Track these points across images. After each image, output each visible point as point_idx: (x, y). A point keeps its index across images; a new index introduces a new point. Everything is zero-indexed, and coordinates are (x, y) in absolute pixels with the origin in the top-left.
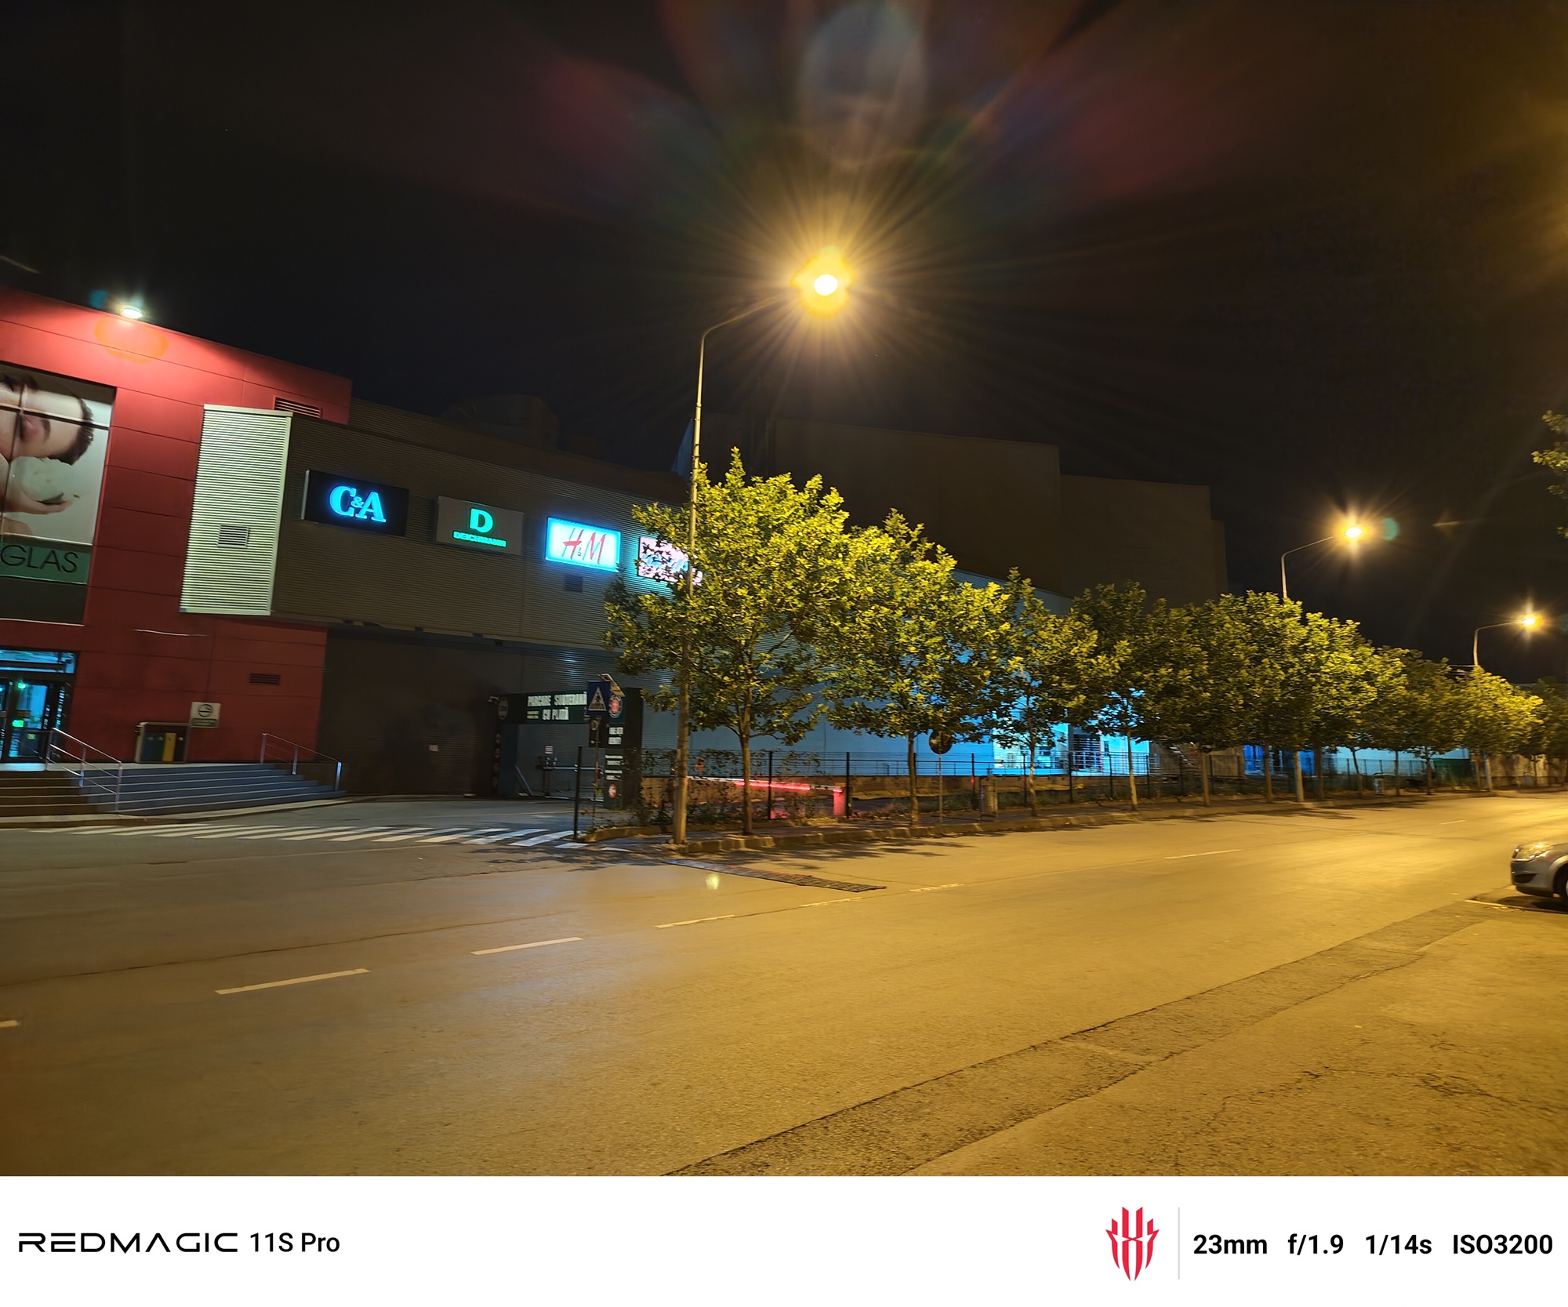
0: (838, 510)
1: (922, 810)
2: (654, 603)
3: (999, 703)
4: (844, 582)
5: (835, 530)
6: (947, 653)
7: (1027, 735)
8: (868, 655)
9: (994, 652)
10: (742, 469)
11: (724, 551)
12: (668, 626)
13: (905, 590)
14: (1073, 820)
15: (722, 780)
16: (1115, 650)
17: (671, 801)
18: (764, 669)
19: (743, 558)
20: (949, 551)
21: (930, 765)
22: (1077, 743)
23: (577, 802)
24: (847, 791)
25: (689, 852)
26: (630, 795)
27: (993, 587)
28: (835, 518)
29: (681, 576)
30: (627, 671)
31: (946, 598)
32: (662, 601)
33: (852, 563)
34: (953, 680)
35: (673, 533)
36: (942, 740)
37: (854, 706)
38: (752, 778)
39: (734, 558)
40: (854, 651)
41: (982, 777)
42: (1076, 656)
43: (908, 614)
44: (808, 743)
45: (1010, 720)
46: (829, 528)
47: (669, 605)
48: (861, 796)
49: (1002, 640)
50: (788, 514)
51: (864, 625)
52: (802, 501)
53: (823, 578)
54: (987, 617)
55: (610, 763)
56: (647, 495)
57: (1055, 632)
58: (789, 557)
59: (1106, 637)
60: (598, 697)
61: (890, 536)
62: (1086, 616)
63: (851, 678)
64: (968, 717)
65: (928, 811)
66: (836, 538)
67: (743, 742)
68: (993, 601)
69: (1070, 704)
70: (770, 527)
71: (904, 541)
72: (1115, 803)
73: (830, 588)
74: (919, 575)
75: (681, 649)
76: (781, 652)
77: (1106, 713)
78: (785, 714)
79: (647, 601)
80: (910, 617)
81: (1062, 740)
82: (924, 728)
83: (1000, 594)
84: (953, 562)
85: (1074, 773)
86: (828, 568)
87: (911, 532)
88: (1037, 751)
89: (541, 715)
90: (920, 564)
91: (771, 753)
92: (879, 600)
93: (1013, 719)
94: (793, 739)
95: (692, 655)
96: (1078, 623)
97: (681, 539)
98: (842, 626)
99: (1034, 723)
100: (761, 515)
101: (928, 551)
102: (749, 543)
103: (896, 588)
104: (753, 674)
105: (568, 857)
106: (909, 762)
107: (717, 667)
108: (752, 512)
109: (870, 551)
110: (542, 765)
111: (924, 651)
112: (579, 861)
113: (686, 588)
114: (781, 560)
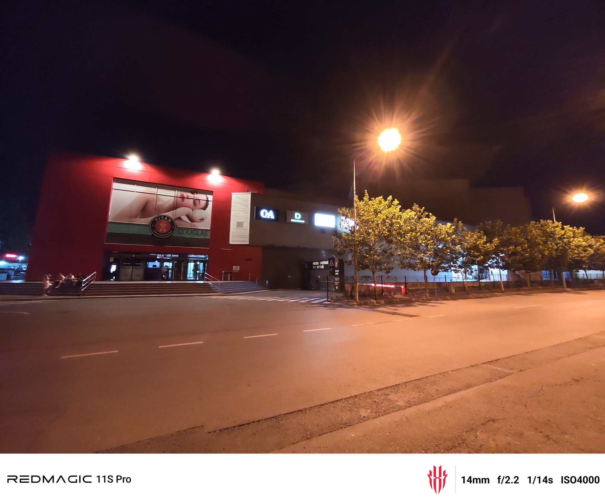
0: (398, 205)
1: (430, 293)
2: (346, 235)
3: (454, 260)
4: (401, 226)
5: (397, 211)
6: (435, 245)
7: (463, 269)
8: (410, 247)
9: (450, 244)
10: (368, 196)
11: (364, 220)
12: (350, 242)
13: (420, 227)
14: (481, 295)
15: (368, 284)
16: (493, 242)
17: (354, 290)
18: (378, 252)
19: (370, 221)
20: (433, 215)
21: (431, 279)
22: (481, 271)
23: (328, 291)
24: (406, 287)
25: (360, 305)
26: (342, 288)
27: (449, 224)
28: (397, 208)
29: (353, 228)
30: (339, 254)
31: (434, 229)
32: (348, 235)
33: (403, 220)
34: (437, 253)
35: (350, 216)
36: (435, 272)
37: (406, 262)
38: (377, 283)
39: (367, 221)
40: (405, 246)
41: (449, 283)
42: (479, 244)
43: (421, 234)
44: (393, 273)
45: (457, 265)
46: (395, 211)
47: (350, 235)
48: (410, 289)
49: (453, 241)
50: (382, 208)
51: (408, 238)
52: (386, 203)
53: (394, 225)
54: (447, 234)
55: (336, 280)
56: (341, 205)
57: (471, 237)
58: (384, 220)
59: (489, 237)
60: (332, 262)
61: (414, 211)
62: (482, 232)
63: (405, 254)
64: (443, 264)
65: (432, 293)
66: (398, 213)
67: (374, 273)
68: (449, 229)
69: (478, 259)
70: (377, 212)
71: (419, 213)
72: (496, 290)
73: (397, 228)
74: (424, 222)
75: (354, 248)
76: (383, 247)
77: (491, 262)
78: (385, 265)
79: (344, 235)
80: (422, 235)
81: (476, 271)
82: (429, 268)
83: (451, 226)
84: (435, 218)
85: (481, 281)
86: (396, 222)
87: (421, 210)
88: (467, 274)
89: (316, 267)
90: (424, 219)
91: (382, 276)
92: (412, 230)
93: (458, 264)
94: (388, 272)
95: (357, 249)
96: (479, 234)
97: (352, 217)
98: (401, 239)
99: (466, 265)
100: (374, 208)
101: (426, 215)
102: (372, 217)
103: (417, 227)
104: (375, 254)
105: (326, 306)
106: (424, 278)
107: (365, 252)
108: (372, 208)
109: (408, 217)
110: (317, 281)
111: (427, 245)
112: (330, 307)
113: (354, 230)
114: (381, 221)
